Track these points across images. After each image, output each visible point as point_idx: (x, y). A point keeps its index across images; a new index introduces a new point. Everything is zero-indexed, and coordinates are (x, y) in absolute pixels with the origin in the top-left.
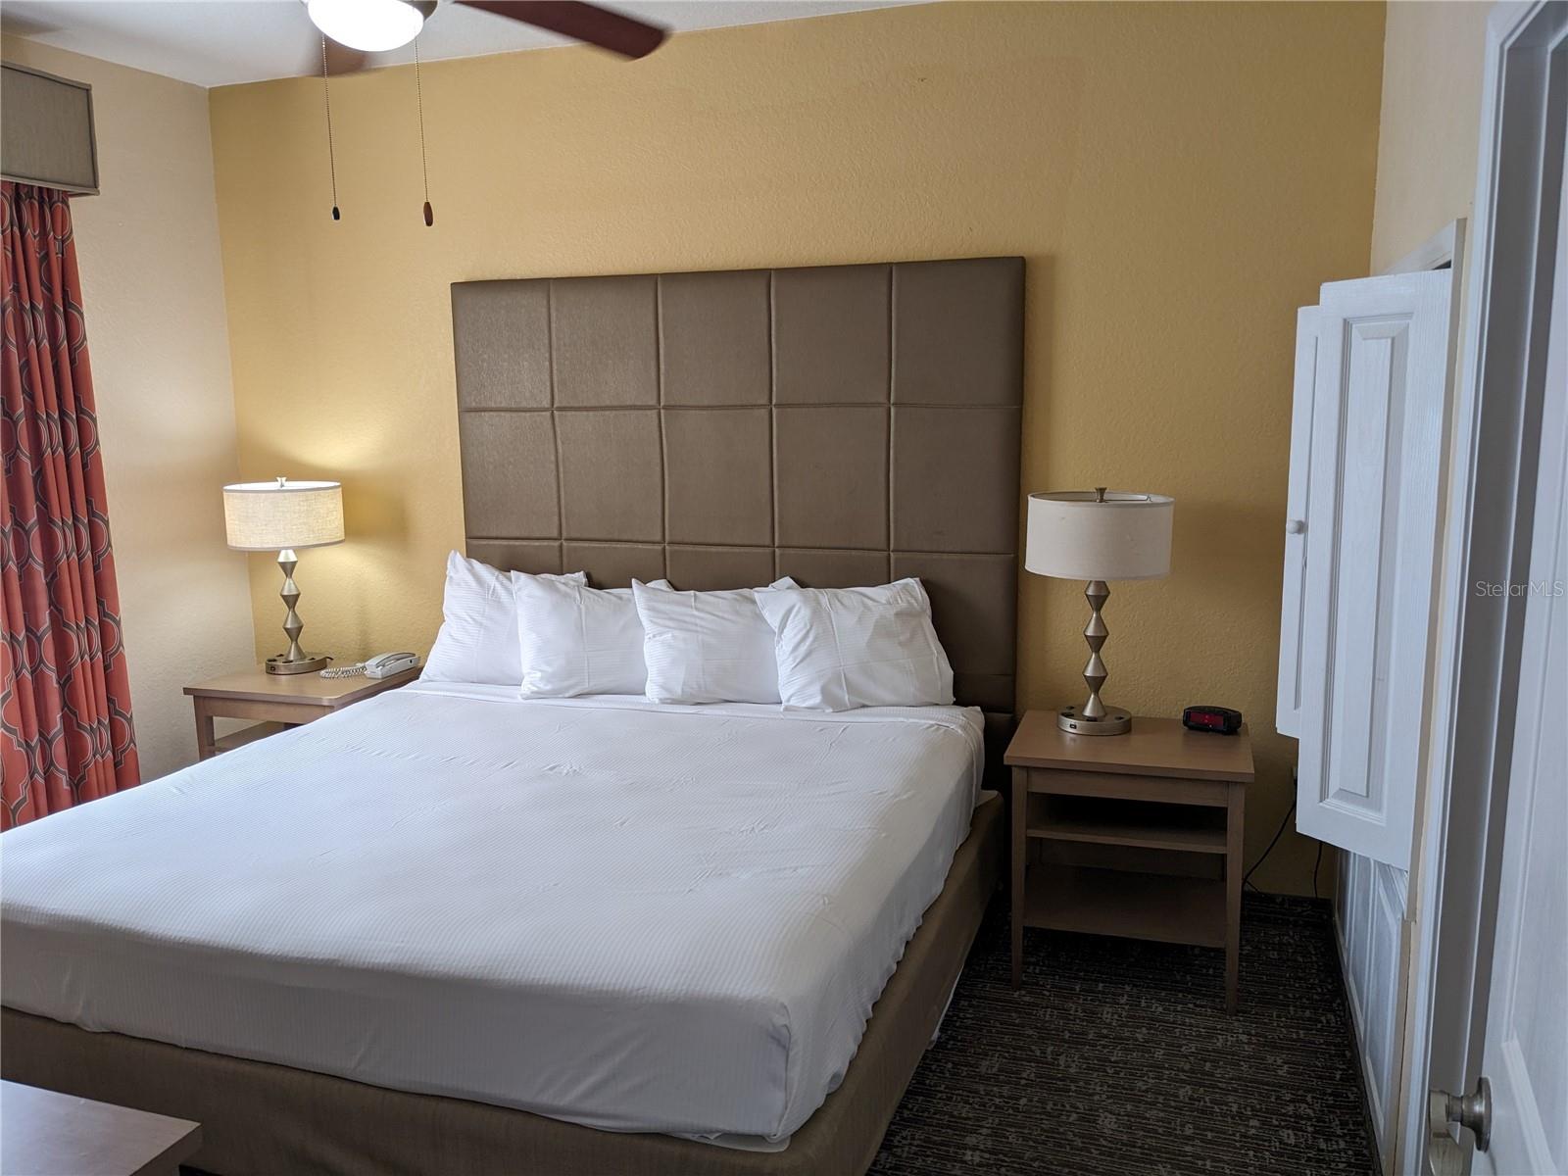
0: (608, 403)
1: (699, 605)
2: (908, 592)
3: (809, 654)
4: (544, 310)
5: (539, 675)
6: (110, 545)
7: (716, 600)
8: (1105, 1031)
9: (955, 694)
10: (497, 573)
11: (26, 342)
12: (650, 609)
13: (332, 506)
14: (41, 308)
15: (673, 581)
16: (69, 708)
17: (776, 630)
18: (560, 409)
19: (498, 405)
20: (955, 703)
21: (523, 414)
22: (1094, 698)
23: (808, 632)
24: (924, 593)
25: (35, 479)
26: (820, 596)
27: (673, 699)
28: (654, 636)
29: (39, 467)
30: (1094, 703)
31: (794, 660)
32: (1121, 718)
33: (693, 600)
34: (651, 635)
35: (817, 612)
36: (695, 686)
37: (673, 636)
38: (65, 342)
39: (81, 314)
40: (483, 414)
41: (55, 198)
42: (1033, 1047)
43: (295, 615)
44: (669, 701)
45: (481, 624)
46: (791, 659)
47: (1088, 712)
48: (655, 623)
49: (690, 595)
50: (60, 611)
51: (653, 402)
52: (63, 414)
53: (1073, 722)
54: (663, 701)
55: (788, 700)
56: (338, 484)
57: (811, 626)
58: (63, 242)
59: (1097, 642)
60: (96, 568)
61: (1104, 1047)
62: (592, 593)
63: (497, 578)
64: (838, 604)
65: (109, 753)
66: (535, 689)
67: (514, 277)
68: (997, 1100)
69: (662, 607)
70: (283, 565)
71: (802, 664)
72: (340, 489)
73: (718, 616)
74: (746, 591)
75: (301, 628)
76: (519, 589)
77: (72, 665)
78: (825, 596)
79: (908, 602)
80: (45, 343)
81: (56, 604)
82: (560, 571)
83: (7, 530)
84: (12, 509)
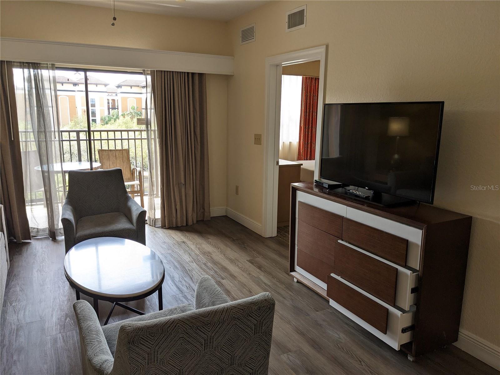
83: (307, 128)
84: (308, 125)
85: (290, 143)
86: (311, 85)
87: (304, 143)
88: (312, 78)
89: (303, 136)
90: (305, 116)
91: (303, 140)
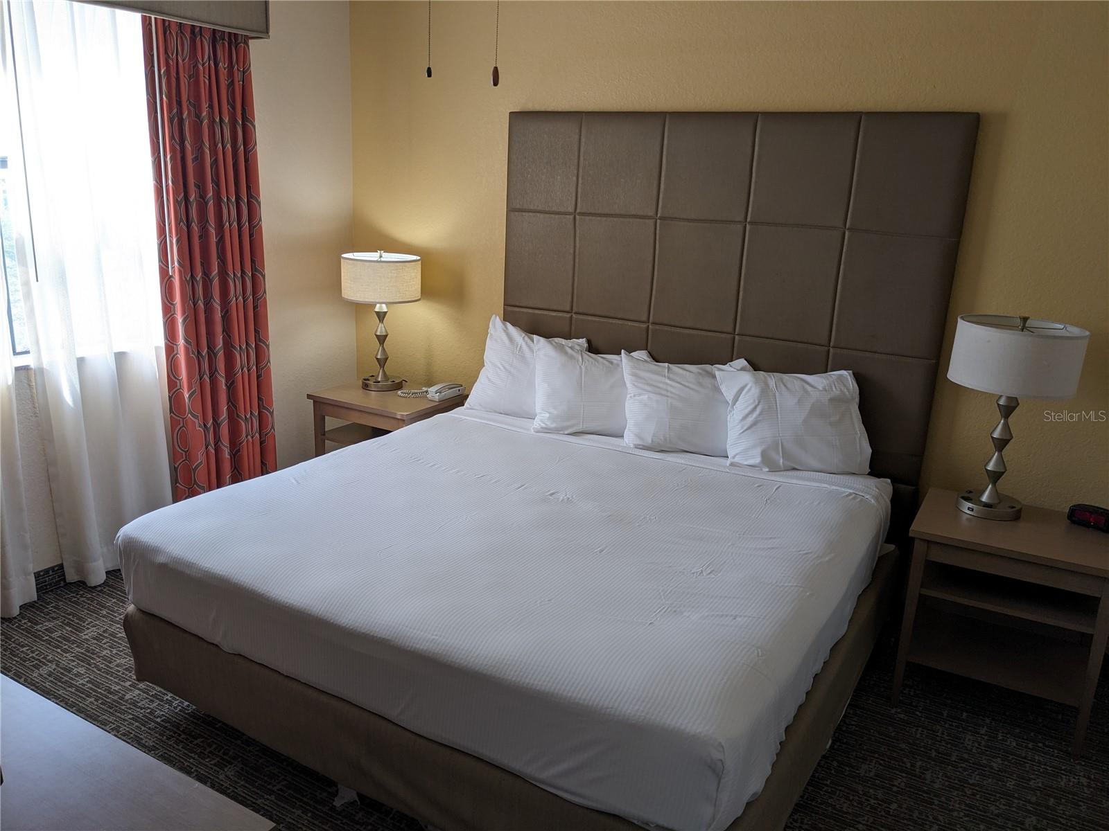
0: (617, 212)
1: (671, 376)
2: (841, 382)
3: (754, 424)
4: (577, 137)
5: (547, 415)
6: (265, 292)
7: (685, 372)
8: (966, 756)
9: (871, 466)
10: (524, 335)
11: (216, 146)
12: (635, 375)
13: (413, 274)
14: (227, 121)
15: (653, 353)
16: (232, 403)
17: (730, 402)
18: (582, 214)
19: (536, 208)
20: (870, 474)
21: (553, 216)
22: (992, 489)
23: (756, 407)
24: (856, 386)
25: (218, 243)
26: (769, 379)
27: (644, 446)
28: (634, 396)
29: (220, 236)
30: (990, 492)
31: (742, 428)
32: (1013, 507)
33: (667, 370)
34: (632, 395)
35: (765, 392)
36: (662, 438)
37: (648, 398)
38: (242, 147)
39: (254, 127)
40: (524, 214)
41: (240, 40)
42: (905, 759)
43: (383, 349)
44: (641, 447)
45: (509, 372)
46: (739, 426)
47: (984, 498)
48: (636, 386)
49: (664, 367)
50: (230, 337)
51: (651, 213)
52: (238, 198)
53: (970, 505)
54: (637, 447)
55: (734, 457)
56: (419, 258)
57: (759, 402)
58: (244, 73)
59: (1001, 444)
60: (255, 308)
61: (965, 770)
62: (590, 356)
63: (524, 338)
64: (782, 385)
65: (257, 435)
66: (543, 425)
67: (556, 110)
68: (872, 801)
69: (643, 374)
70: (378, 313)
71: (747, 432)
72: (420, 262)
73: (685, 386)
74: (708, 367)
75: (387, 359)
76: (539, 349)
77: (235, 375)
78: (772, 379)
79: (841, 390)
80: (229, 146)
81: (227, 330)
82: (568, 337)
83: (198, 279)
84: (202, 264)
85: (120, 357)
86: (196, 66)
87: (193, 353)
88: (198, 29)
89: (184, 321)
90: (181, 220)
91: (186, 341)
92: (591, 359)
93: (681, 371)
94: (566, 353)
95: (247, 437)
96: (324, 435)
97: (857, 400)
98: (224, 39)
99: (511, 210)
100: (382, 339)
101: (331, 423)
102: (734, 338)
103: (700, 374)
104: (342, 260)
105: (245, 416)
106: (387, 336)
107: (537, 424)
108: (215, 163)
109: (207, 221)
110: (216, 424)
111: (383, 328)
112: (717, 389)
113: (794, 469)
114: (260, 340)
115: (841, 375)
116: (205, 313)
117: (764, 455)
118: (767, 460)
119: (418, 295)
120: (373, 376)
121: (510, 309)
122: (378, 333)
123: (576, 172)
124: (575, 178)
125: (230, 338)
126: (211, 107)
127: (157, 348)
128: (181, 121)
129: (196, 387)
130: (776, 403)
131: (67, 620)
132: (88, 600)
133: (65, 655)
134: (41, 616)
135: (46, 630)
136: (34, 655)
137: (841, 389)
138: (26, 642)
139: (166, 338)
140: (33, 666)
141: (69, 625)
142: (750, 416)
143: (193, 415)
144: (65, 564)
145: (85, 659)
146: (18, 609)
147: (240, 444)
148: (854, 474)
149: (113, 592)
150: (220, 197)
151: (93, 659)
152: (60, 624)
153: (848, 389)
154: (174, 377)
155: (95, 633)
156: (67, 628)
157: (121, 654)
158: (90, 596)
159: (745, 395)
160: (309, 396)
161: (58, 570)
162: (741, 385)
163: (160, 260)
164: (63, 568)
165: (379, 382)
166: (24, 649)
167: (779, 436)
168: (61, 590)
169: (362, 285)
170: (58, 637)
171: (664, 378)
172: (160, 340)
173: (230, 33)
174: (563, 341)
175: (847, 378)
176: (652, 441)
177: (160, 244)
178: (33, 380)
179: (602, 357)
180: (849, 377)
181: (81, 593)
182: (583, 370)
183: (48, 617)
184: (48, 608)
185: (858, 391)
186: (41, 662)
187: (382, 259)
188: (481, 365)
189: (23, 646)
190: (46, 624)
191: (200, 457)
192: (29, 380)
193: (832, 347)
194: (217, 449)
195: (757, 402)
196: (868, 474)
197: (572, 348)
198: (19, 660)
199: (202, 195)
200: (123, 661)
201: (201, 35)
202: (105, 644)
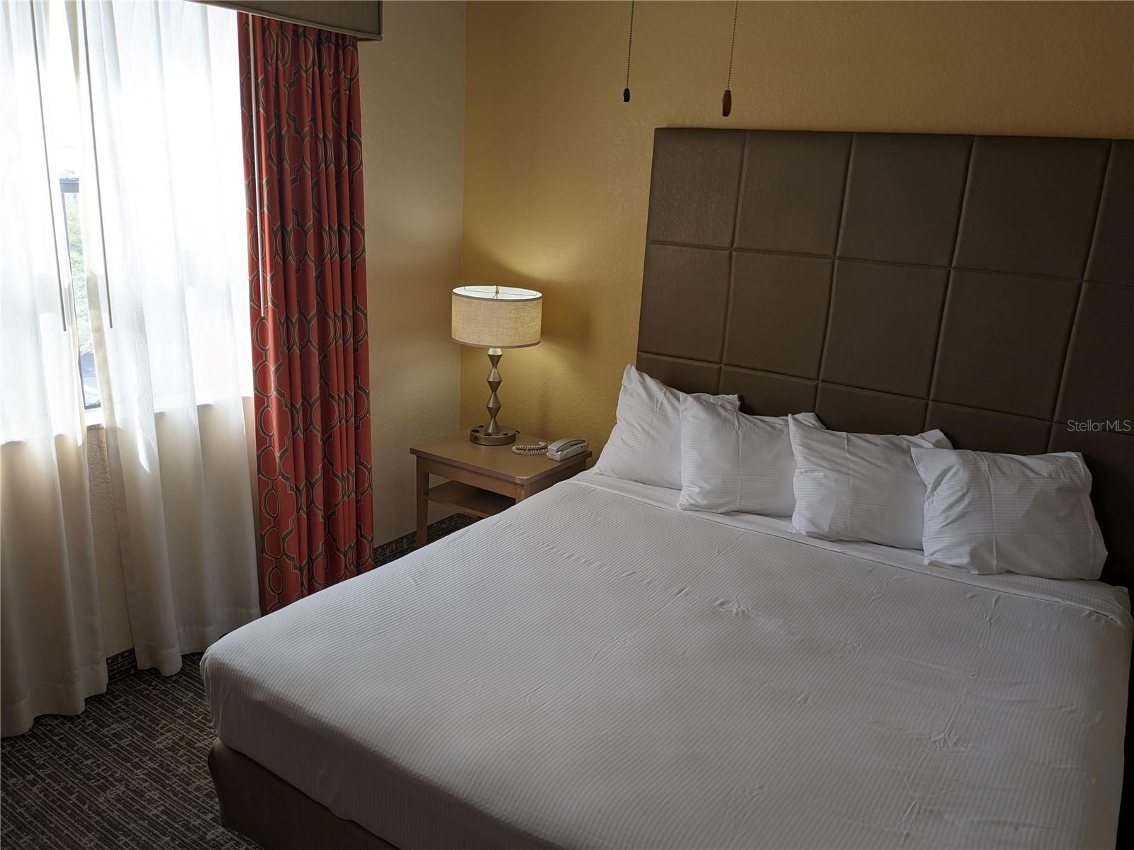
0: (784, 249)
1: (852, 449)
2: (1070, 466)
3: (962, 516)
4: (738, 158)
5: (697, 490)
6: (366, 333)
7: (867, 445)
9: (1107, 570)
10: (665, 390)
11: (318, 165)
12: (805, 446)
13: (533, 314)
14: (331, 138)
15: (823, 417)
16: (327, 459)
17: (929, 487)
18: (737, 249)
19: (682, 240)
21: (704, 250)
23: (964, 495)
25: (317, 278)
26: (979, 460)
27: (819, 534)
28: (806, 472)
29: (320, 269)
31: (946, 520)
33: (846, 443)
34: (803, 470)
35: (975, 477)
36: (842, 526)
37: (825, 475)
38: (347, 166)
39: (361, 143)
40: (667, 246)
41: (348, 43)
43: (496, 397)
44: (816, 535)
45: (649, 434)
46: (942, 517)
48: (809, 461)
49: (842, 437)
50: (327, 385)
51: (829, 252)
54: (810, 535)
55: (932, 554)
57: (968, 490)
60: (355, 350)
62: (746, 418)
63: (665, 394)
64: (996, 469)
65: (353, 494)
66: (693, 502)
67: (711, 127)
69: (815, 445)
70: (492, 358)
71: (953, 524)
72: (542, 299)
73: (871, 463)
75: (499, 408)
76: (686, 409)
77: (332, 428)
78: (984, 460)
79: (1070, 478)
80: (332, 166)
81: (323, 377)
82: (716, 391)
83: (294, 321)
84: (299, 303)
85: (204, 411)
86: (298, 72)
87: (286, 406)
88: (301, 30)
89: (277, 370)
90: (277, 253)
91: (279, 392)
92: (748, 423)
93: (864, 444)
94: (719, 415)
95: (343, 497)
96: (428, 494)
97: (1089, 490)
98: (330, 41)
99: (652, 241)
100: (495, 386)
101: (434, 481)
102: (927, 404)
103: (888, 447)
104: (453, 296)
105: (342, 475)
106: (500, 382)
107: (683, 498)
108: (317, 184)
109: (306, 253)
110: (310, 485)
111: (497, 374)
112: (910, 468)
113: (1009, 572)
114: (360, 388)
115: (1070, 459)
116: (301, 358)
117: (973, 554)
118: (976, 559)
119: (537, 336)
120: (482, 426)
121: (645, 355)
122: (491, 380)
123: (734, 200)
124: (733, 208)
125: (329, 388)
126: (314, 120)
127: (245, 399)
128: (279, 136)
129: (288, 444)
130: (990, 492)
131: (138, 722)
132: (162, 694)
133: (136, 772)
134: (108, 715)
135: (114, 735)
136: (99, 770)
137: (1070, 476)
138: (91, 752)
139: (256, 388)
140: (99, 787)
141: (140, 728)
142: (957, 505)
143: (284, 477)
144: (136, 648)
145: (159, 778)
146: (84, 702)
147: (336, 505)
148: (1082, 579)
149: (190, 683)
150: (322, 226)
151: (168, 778)
152: (130, 727)
153: (1079, 477)
154: (265, 434)
155: (171, 741)
156: (138, 733)
157: (200, 772)
158: (164, 688)
159: (950, 479)
160: (412, 451)
161: (128, 656)
162: (945, 467)
163: (251, 300)
164: (134, 654)
165: (490, 435)
166: (89, 762)
167: (994, 533)
168: (132, 680)
169: (477, 327)
170: (128, 745)
171: (844, 452)
172: (249, 391)
173: (337, 34)
174: (711, 399)
175: (1078, 463)
176: (830, 528)
177: (251, 282)
178: (104, 440)
179: (760, 420)
180: (1079, 461)
181: (154, 683)
182: (741, 435)
183: (116, 716)
184: (116, 704)
185: (1091, 479)
186: (107, 780)
187: (500, 297)
188: (613, 421)
189: (87, 758)
190: (114, 726)
191: (291, 525)
192: (100, 441)
193: (1055, 422)
194: (310, 513)
195: (965, 489)
196: (1098, 580)
197: (722, 406)
198: (82, 777)
199: (301, 224)
200: (203, 782)
201: (305, 36)
202: (181, 756)
